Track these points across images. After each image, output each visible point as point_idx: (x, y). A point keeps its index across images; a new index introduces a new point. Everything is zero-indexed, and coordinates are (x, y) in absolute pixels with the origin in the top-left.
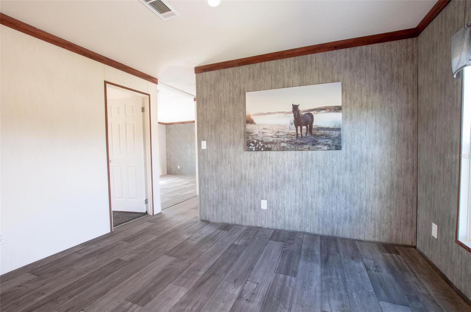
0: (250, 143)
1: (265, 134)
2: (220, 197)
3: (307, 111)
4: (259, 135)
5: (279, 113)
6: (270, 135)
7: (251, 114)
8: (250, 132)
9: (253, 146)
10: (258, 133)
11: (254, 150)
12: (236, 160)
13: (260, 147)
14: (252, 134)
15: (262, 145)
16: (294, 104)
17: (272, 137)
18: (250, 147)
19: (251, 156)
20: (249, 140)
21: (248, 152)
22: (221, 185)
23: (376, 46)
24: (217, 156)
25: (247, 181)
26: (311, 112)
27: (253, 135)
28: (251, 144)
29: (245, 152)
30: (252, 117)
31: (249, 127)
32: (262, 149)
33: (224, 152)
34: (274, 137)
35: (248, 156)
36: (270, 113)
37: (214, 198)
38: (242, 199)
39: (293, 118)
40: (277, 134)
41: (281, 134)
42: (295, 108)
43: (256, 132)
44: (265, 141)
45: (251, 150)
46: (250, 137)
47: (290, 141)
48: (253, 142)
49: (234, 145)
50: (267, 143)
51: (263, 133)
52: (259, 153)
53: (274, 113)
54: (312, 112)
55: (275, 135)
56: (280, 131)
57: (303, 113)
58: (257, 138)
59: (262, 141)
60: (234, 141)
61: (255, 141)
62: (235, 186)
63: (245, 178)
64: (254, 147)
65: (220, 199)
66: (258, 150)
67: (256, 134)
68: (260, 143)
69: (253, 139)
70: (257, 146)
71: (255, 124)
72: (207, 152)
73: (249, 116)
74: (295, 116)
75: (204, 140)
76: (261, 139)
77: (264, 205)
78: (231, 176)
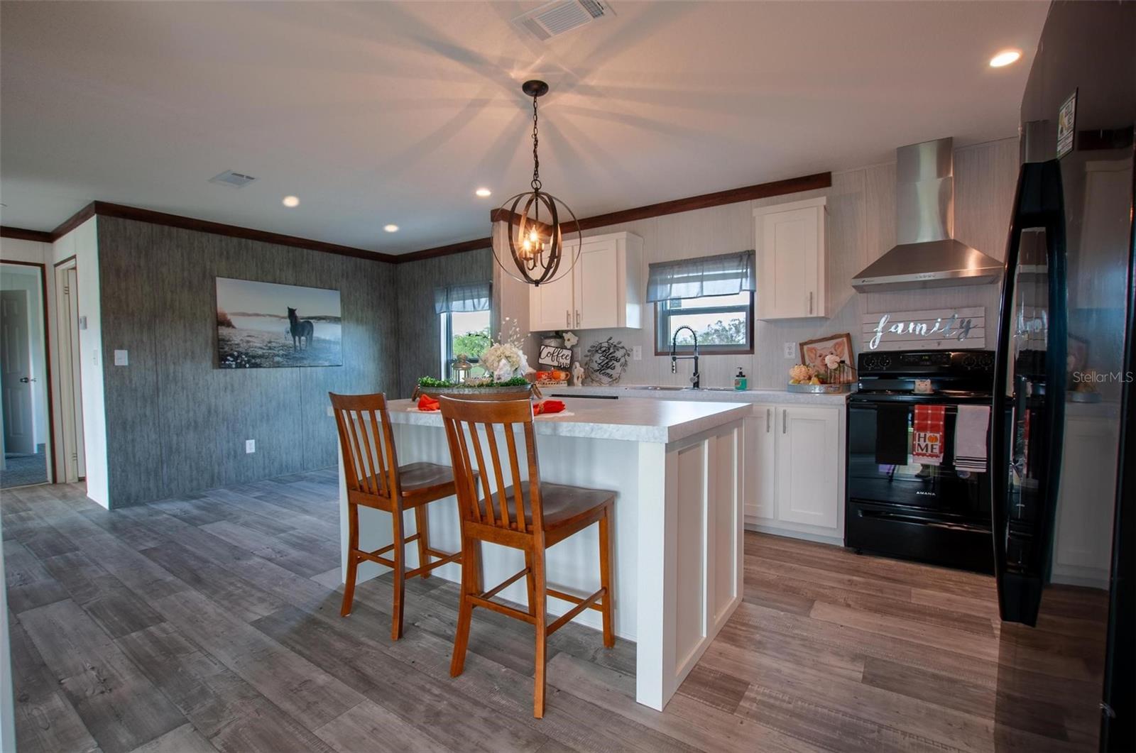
0: (228, 355)
1: (251, 344)
2: (164, 452)
3: (306, 318)
4: (242, 345)
5: (270, 316)
6: (259, 345)
7: (226, 312)
8: (227, 339)
9: (232, 361)
10: (241, 342)
11: (234, 366)
12: (197, 384)
13: (243, 363)
14: (229, 343)
15: (246, 359)
16: (290, 307)
17: (261, 348)
18: (227, 362)
19: (225, 375)
20: (225, 352)
21: (220, 370)
22: (167, 429)
23: (368, 262)
24: (155, 377)
25: (221, 416)
26: (310, 320)
27: (231, 345)
28: (229, 358)
29: (215, 371)
30: (229, 317)
31: (224, 331)
32: (247, 366)
33: (171, 371)
34: (264, 349)
35: (221, 376)
36: (257, 315)
37: (149, 456)
38: (212, 445)
39: (289, 325)
40: (269, 345)
41: (274, 344)
42: (292, 313)
43: (237, 340)
44: (251, 354)
45: (230, 367)
46: (225, 346)
47: (286, 355)
48: (232, 355)
49: (193, 358)
50: (254, 357)
51: (248, 342)
52: (240, 371)
53: (263, 316)
54: (312, 321)
55: (266, 346)
56: (273, 340)
57: (302, 321)
58: (237, 349)
59: (247, 354)
60: (193, 353)
61: (236, 353)
62: (196, 427)
63: (216, 412)
64: (234, 363)
65: (164, 455)
66: (239, 366)
67: (236, 342)
68: (244, 356)
69: (232, 350)
70: (239, 361)
71: (233, 327)
72: (130, 371)
73: (224, 315)
74: (291, 322)
75: (121, 348)
76: (244, 351)
77: (250, 447)
78: (188, 412)
